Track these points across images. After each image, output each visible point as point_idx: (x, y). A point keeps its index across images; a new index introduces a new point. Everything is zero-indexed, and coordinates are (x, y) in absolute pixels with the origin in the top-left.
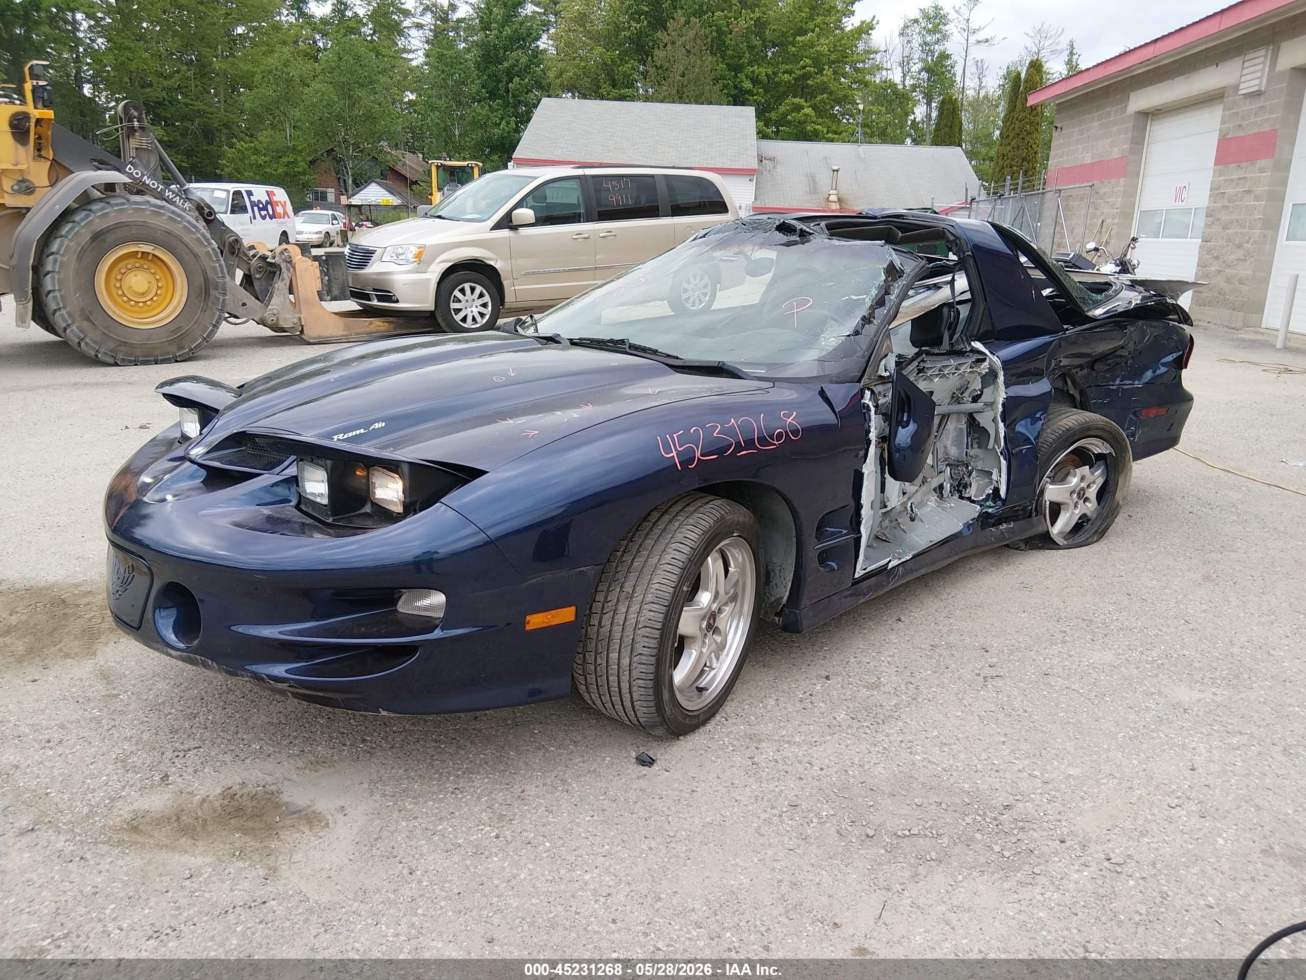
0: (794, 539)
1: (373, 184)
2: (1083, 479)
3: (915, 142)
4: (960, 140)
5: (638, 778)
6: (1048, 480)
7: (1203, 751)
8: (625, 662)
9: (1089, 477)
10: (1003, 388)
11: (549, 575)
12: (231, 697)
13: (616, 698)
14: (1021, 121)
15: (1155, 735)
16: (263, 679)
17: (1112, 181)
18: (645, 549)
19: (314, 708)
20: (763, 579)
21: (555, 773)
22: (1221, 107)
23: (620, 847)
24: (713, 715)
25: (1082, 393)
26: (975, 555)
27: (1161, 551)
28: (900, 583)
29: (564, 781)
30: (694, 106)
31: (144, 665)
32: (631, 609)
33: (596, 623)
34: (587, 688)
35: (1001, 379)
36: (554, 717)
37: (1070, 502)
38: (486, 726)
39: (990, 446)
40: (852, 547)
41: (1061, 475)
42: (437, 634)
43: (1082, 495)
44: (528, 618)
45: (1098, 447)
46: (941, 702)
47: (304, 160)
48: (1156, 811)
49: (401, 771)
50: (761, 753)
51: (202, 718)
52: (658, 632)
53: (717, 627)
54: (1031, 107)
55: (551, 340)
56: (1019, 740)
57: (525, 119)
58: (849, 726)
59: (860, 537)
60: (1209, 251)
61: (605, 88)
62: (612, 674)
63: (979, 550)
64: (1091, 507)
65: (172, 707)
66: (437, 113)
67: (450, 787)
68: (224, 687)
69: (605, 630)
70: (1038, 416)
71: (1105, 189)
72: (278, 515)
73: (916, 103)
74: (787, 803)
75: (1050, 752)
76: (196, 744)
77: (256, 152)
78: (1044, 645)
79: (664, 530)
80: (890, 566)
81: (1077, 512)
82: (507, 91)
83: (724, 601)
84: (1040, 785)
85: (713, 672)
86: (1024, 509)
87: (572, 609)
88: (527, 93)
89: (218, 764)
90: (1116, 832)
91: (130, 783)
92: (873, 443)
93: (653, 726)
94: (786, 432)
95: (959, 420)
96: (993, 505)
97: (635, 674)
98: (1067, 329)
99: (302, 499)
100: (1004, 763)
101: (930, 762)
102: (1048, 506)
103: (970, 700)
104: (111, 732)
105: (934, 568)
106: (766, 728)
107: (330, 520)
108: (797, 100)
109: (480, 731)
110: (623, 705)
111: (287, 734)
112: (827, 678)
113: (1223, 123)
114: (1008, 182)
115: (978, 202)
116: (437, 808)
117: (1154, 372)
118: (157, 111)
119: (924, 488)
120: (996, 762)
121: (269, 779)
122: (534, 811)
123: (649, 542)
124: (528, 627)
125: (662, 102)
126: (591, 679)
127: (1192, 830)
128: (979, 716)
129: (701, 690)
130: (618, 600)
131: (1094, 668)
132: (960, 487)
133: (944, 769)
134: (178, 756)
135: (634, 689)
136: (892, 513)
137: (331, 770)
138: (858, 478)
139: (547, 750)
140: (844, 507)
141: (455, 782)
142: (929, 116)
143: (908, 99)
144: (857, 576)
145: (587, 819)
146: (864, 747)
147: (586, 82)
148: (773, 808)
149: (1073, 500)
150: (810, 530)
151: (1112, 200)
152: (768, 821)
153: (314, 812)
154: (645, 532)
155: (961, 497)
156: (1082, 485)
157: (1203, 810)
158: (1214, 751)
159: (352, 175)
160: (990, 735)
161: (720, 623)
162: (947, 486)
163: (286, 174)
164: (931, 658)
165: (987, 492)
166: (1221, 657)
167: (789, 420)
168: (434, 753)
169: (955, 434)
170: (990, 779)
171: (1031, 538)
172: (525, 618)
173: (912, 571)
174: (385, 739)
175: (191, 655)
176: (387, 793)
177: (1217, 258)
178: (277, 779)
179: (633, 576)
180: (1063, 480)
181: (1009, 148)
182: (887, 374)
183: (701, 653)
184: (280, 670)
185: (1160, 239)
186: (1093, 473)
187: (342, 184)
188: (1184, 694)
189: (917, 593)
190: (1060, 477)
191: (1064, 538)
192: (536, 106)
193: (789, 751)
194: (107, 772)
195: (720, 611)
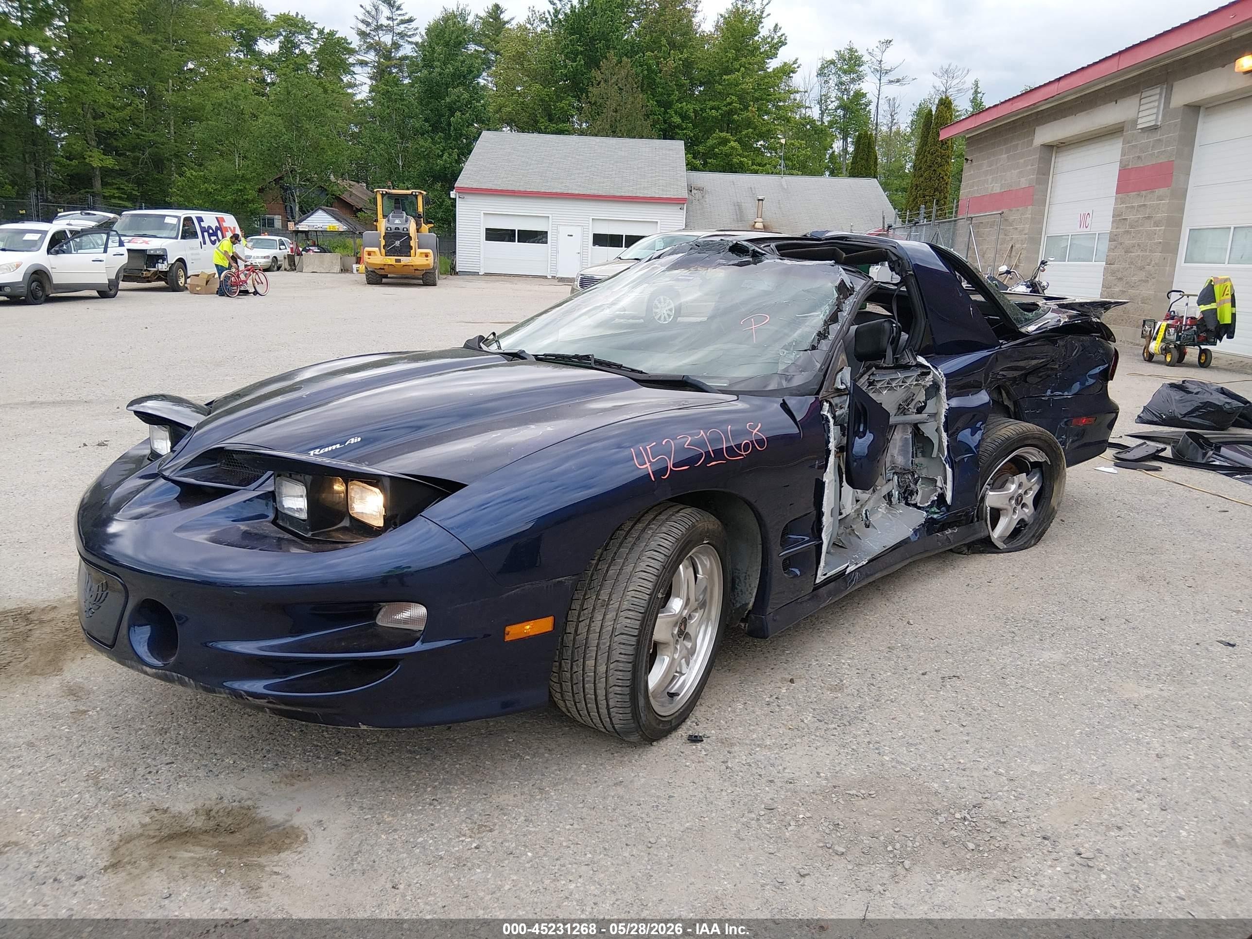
0: (760, 547)
1: (320, 211)
2: (1020, 485)
3: (833, 174)
4: (876, 172)
5: (615, 784)
6: (988, 487)
7: (1157, 745)
8: (602, 669)
9: (1027, 484)
10: (945, 400)
11: (527, 586)
12: (201, 712)
13: (592, 706)
14: (932, 154)
15: (1110, 730)
16: (241, 696)
17: (1020, 209)
18: (619, 558)
19: (284, 722)
20: (729, 585)
21: (532, 782)
22: (1121, 140)
23: (602, 856)
24: (684, 721)
25: (1015, 403)
26: (921, 560)
27: (1095, 554)
28: (856, 588)
29: (541, 790)
30: (628, 140)
31: (112, 680)
32: (607, 617)
33: (573, 630)
34: (562, 696)
35: (943, 391)
36: (527, 725)
37: (1009, 507)
38: (460, 736)
39: (934, 455)
40: (814, 554)
41: (999, 482)
42: (418, 647)
43: (1019, 501)
44: (508, 629)
45: (1034, 455)
46: (903, 702)
47: (252, 188)
48: (1119, 805)
49: (378, 783)
50: (734, 757)
51: (173, 733)
52: (634, 639)
53: (687, 633)
54: (942, 141)
55: (516, 357)
56: (981, 739)
57: (466, 151)
58: (817, 729)
59: (822, 543)
60: (1113, 273)
61: (543, 122)
62: (589, 682)
63: (927, 555)
64: (1028, 512)
65: (143, 722)
66: (382, 146)
67: (428, 798)
68: (194, 702)
69: (581, 637)
70: (978, 425)
71: (1013, 216)
72: (256, 531)
73: (833, 138)
74: (763, 806)
75: (1012, 749)
76: (168, 759)
77: (206, 180)
78: (996, 645)
79: (638, 538)
80: (848, 571)
81: (1015, 517)
82: (449, 124)
83: (693, 608)
84: (1007, 782)
85: (683, 678)
86: (967, 514)
87: (550, 620)
88: (468, 127)
89: (192, 779)
90: (1083, 826)
91: (103, 800)
92: (833, 453)
93: (628, 733)
94: (753, 444)
95: (905, 431)
96: (937, 511)
97: (612, 681)
98: (1002, 344)
99: (279, 514)
100: (970, 761)
101: (898, 762)
102: (988, 512)
103: (931, 700)
104: (81, 749)
105: (885, 573)
106: (737, 732)
107: (309, 535)
108: (724, 134)
109: (454, 741)
110: (598, 712)
111: (260, 748)
112: (792, 681)
113: (1123, 154)
114: (922, 211)
115: (894, 229)
116: (416, 820)
117: (1082, 384)
118: (108, 141)
119: (875, 496)
120: (962, 761)
121: (244, 794)
122: (514, 821)
123: (624, 550)
124: (508, 638)
125: (596, 135)
126: (567, 686)
127: (1155, 823)
128: (941, 716)
129: (672, 695)
130: (594, 608)
131: (1045, 667)
132: (907, 495)
133: (913, 769)
134: (150, 772)
135: (611, 696)
136: (847, 520)
137: (306, 784)
138: (820, 486)
139: (522, 759)
140: (806, 515)
141: (433, 794)
142: (845, 150)
143: (826, 135)
144: (818, 581)
145: (568, 827)
146: (833, 748)
147: (524, 117)
148: (750, 812)
149: (1011, 506)
150: (775, 538)
151: (1020, 227)
152: (747, 825)
153: (292, 827)
154: (619, 540)
155: (907, 504)
156: (1020, 491)
157: (1164, 803)
158: (1167, 745)
159: (299, 203)
160: (953, 734)
161: (691, 629)
162: (896, 494)
163: (235, 201)
164: (889, 659)
165: (932, 499)
166: (1163, 654)
167: (755, 431)
168: (410, 764)
169: (901, 444)
170: (958, 778)
171: (973, 543)
172: (504, 630)
173: (867, 576)
174: (360, 750)
175: (168, 672)
176: (364, 806)
177: (1121, 279)
178: (253, 794)
179: (609, 583)
180: (1002, 487)
181: (921, 179)
182: (843, 387)
183: (673, 659)
184: (258, 686)
185: (1066, 263)
186: (1029, 480)
187: (289, 211)
188: (1134, 691)
189: (869, 596)
190: (999, 485)
191: (1004, 542)
192: (476, 139)
193: (761, 754)
194: (79, 789)
195: (690, 617)
